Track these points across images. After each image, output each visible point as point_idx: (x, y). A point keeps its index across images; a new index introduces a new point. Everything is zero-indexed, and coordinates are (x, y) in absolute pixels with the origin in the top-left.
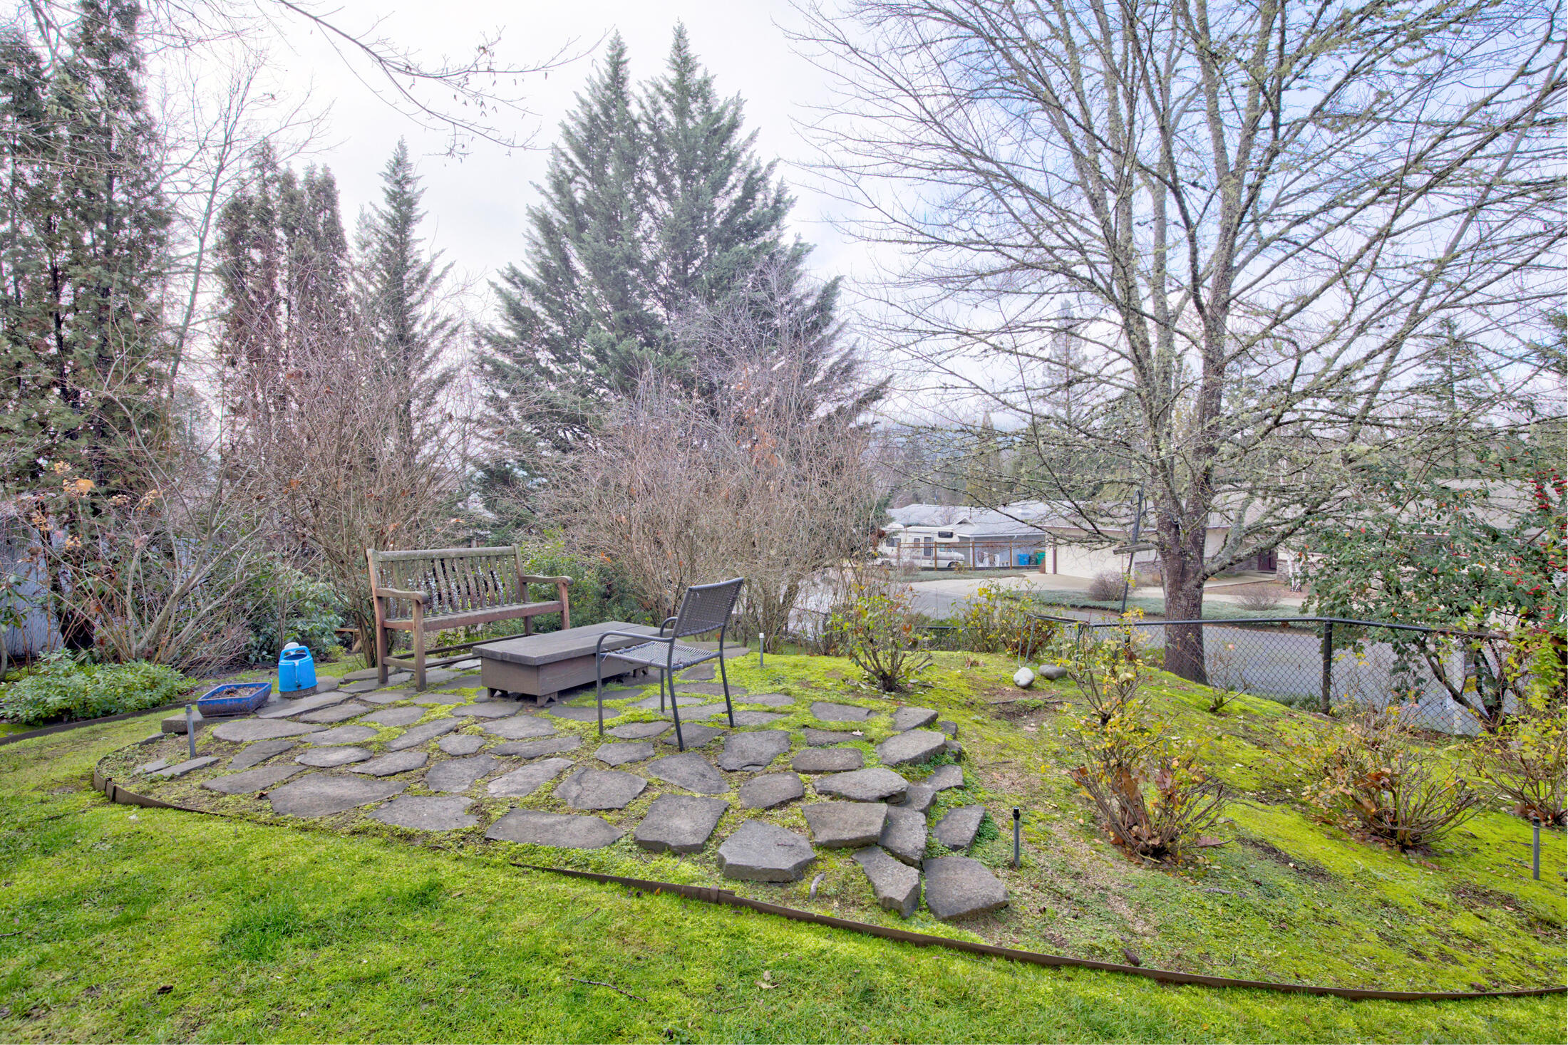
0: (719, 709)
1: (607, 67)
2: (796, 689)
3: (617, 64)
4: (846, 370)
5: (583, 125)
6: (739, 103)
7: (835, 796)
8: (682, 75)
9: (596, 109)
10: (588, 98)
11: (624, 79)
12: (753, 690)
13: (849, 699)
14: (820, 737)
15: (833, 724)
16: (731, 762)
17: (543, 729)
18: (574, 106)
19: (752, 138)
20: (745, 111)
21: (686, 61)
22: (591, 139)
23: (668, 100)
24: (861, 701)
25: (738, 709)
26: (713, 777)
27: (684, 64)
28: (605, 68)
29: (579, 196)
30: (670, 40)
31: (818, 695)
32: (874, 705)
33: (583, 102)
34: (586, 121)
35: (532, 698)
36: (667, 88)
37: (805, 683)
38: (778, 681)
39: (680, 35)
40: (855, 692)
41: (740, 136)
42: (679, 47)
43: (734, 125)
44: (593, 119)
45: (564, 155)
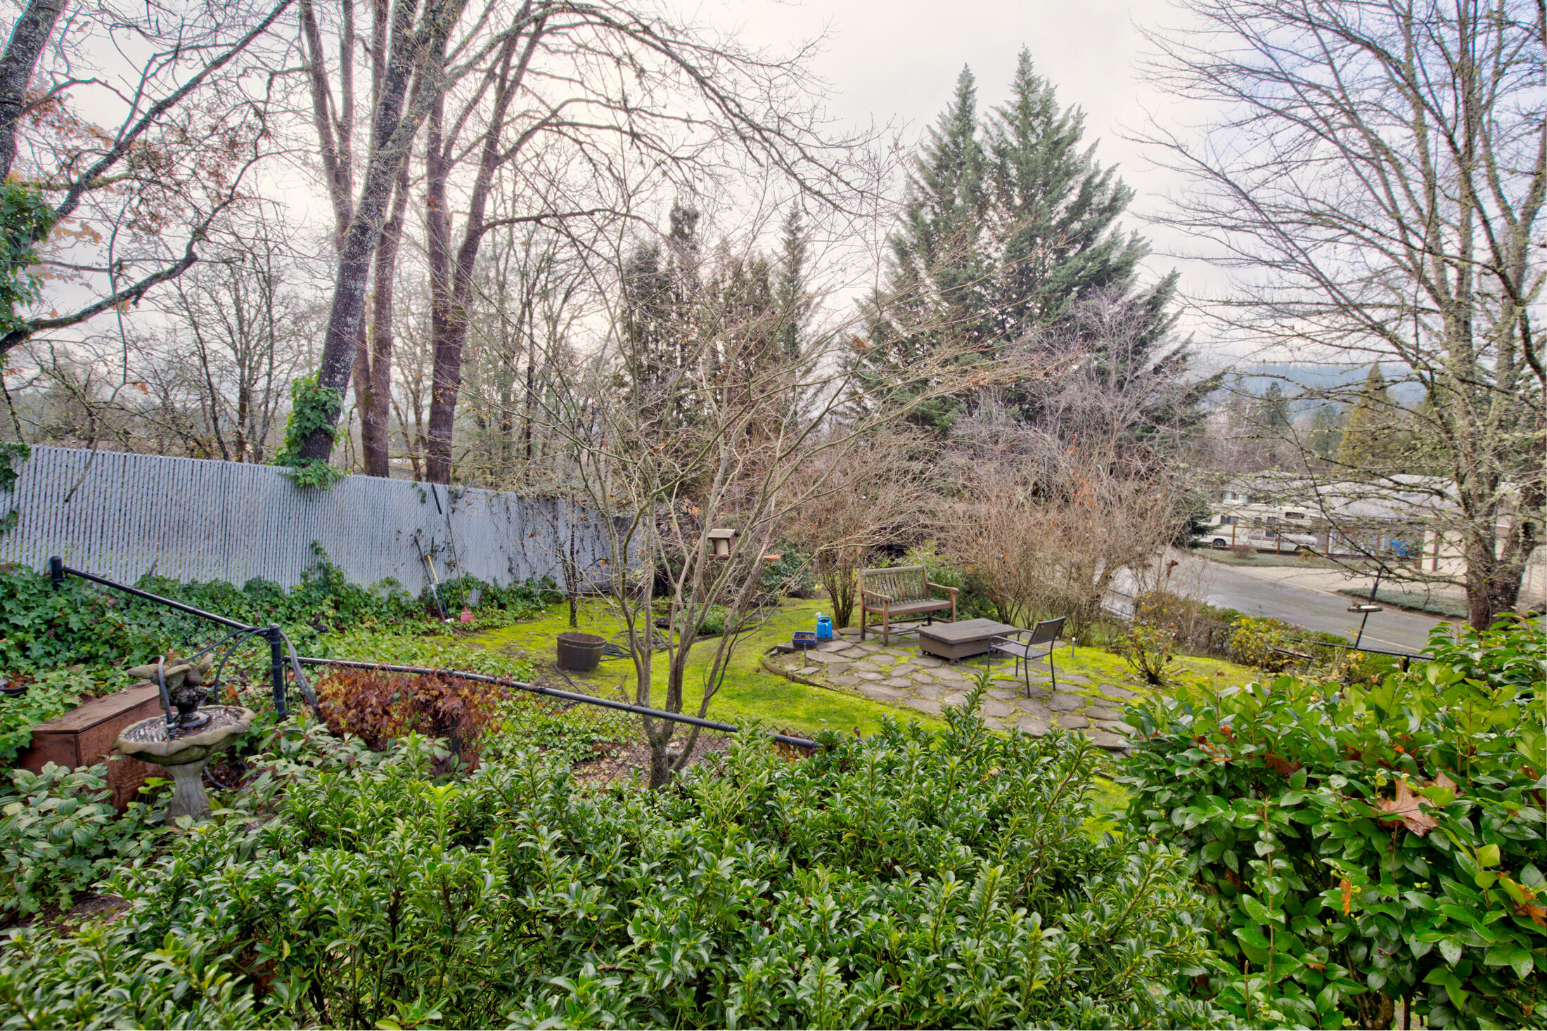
0: (1047, 680)
1: (956, 99)
2: (1092, 674)
3: (965, 96)
4: (1178, 360)
5: (934, 155)
6: (1079, 118)
7: (1104, 730)
8: (1025, 98)
9: (946, 139)
10: (938, 130)
11: (971, 107)
12: (1067, 671)
13: (1125, 685)
14: (1102, 703)
15: (1110, 697)
16: (1054, 707)
17: (958, 676)
18: (928, 141)
19: (1092, 150)
20: (1086, 122)
21: (1029, 83)
22: (940, 167)
23: (1011, 123)
24: (1131, 688)
25: (1058, 681)
26: (1046, 712)
27: (1026, 84)
28: (954, 100)
29: (929, 218)
30: (1016, 65)
31: (1105, 680)
32: (1139, 690)
33: (934, 133)
34: (938, 153)
35: (946, 660)
36: (1010, 110)
37: (1099, 672)
38: (1082, 668)
39: (1025, 58)
40: (1129, 681)
41: (1079, 149)
42: (1022, 73)
43: (1074, 138)
44: (942, 149)
45: (916, 182)
